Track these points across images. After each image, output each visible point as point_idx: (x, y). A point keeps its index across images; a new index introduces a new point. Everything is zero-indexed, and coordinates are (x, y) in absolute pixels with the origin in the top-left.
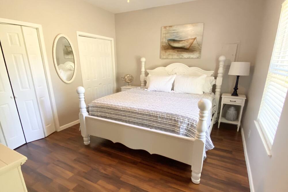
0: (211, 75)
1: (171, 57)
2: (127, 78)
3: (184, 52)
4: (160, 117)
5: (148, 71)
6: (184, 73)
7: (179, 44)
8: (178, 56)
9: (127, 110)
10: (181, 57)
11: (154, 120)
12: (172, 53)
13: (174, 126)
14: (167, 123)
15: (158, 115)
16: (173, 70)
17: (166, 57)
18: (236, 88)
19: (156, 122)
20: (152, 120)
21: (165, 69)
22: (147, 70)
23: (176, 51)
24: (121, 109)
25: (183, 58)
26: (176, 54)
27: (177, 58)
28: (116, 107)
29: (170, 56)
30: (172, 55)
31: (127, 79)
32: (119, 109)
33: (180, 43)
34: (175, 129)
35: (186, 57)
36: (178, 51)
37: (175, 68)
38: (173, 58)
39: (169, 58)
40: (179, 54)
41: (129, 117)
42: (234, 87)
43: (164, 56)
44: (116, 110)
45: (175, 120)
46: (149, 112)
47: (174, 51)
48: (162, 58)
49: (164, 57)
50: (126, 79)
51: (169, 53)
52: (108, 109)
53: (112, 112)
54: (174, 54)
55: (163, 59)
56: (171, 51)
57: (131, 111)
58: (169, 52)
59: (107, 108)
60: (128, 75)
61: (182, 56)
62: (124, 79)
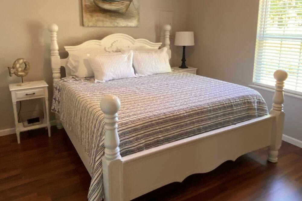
0: (158, 47)
1: (100, 24)
2: (20, 67)
3: (119, 18)
4: (235, 105)
5: (67, 48)
6: (128, 47)
7: (111, 5)
8: (111, 23)
9: (194, 112)
10: (116, 24)
11: (230, 112)
12: (101, 18)
13: (248, 109)
14: (242, 109)
15: (233, 104)
16: (113, 44)
17: (94, 24)
18: (184, 60)
19: (232, 113)
20: (227, 112)
21: (100, 43)
22: (65, 47)
23: (108, 16)
24: (185, 114)
25: (119, 26)
26: (109, 21)
27: (111, 26)
28: (175, 114)
29: (99, 22)
30: (103, 21)
31: (20, 69)
32: (182, 115)
33: (113, 4)
34: (249, 113)
35: (123, 25)
36: (111, 16)
37: (115, 42)
38: (105, 26)
39: (98, 25)
40: (113, 21)
41: (198, 122)
42: (182, 59)
43: (89, 22)
44: (177, 119)
45: (248, 102)
46: (222, 103)
47: (104, 15)
48: (86, 26)
49: (91, 24)
50: (17, 70)
51: (97, 18)
52: (161, 123)
53: (169, 127)
54: (105, 19)
55: (88, 26)
56: (100, 14)
57: (200, 111)
58: (97, 16)
59: (158, 124)
60: (20, 59)
61: (118, 23)
62: (15, 70)
